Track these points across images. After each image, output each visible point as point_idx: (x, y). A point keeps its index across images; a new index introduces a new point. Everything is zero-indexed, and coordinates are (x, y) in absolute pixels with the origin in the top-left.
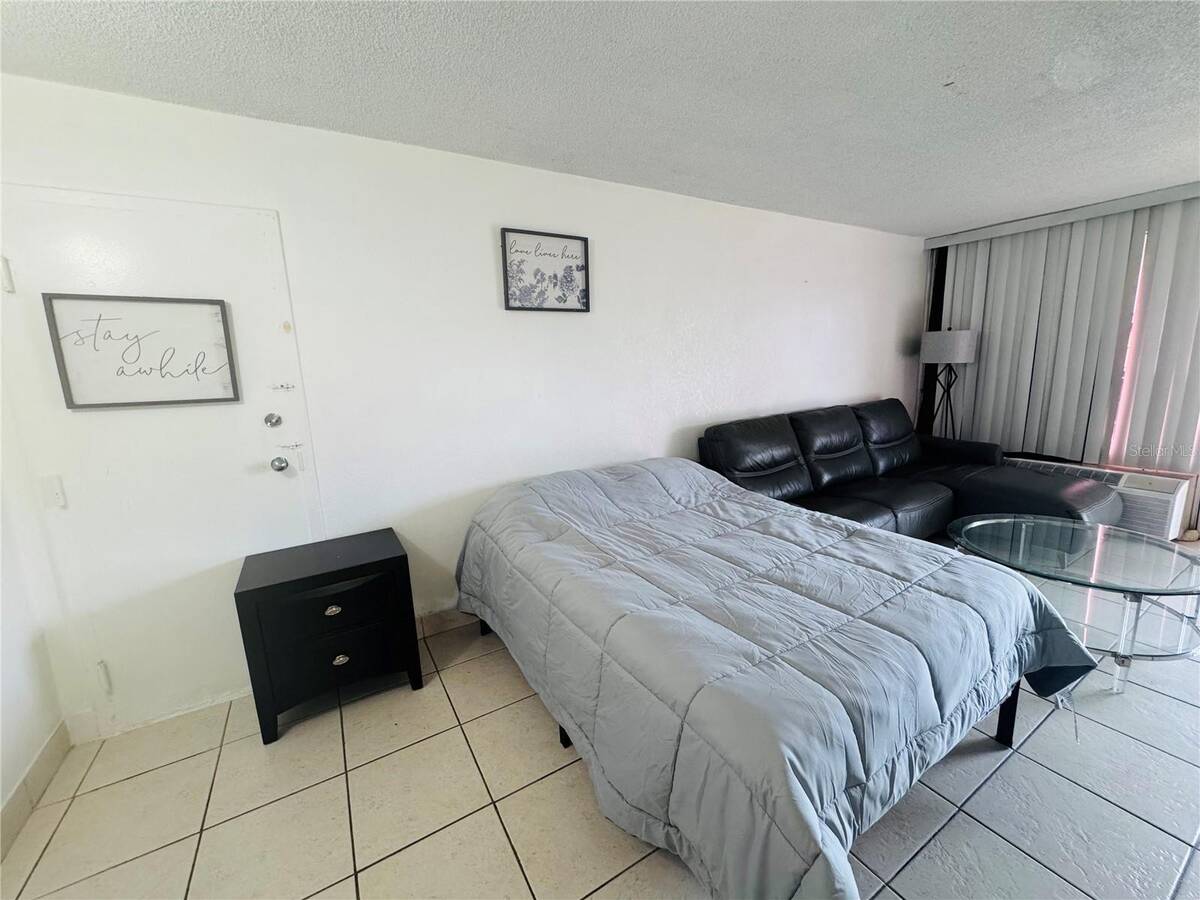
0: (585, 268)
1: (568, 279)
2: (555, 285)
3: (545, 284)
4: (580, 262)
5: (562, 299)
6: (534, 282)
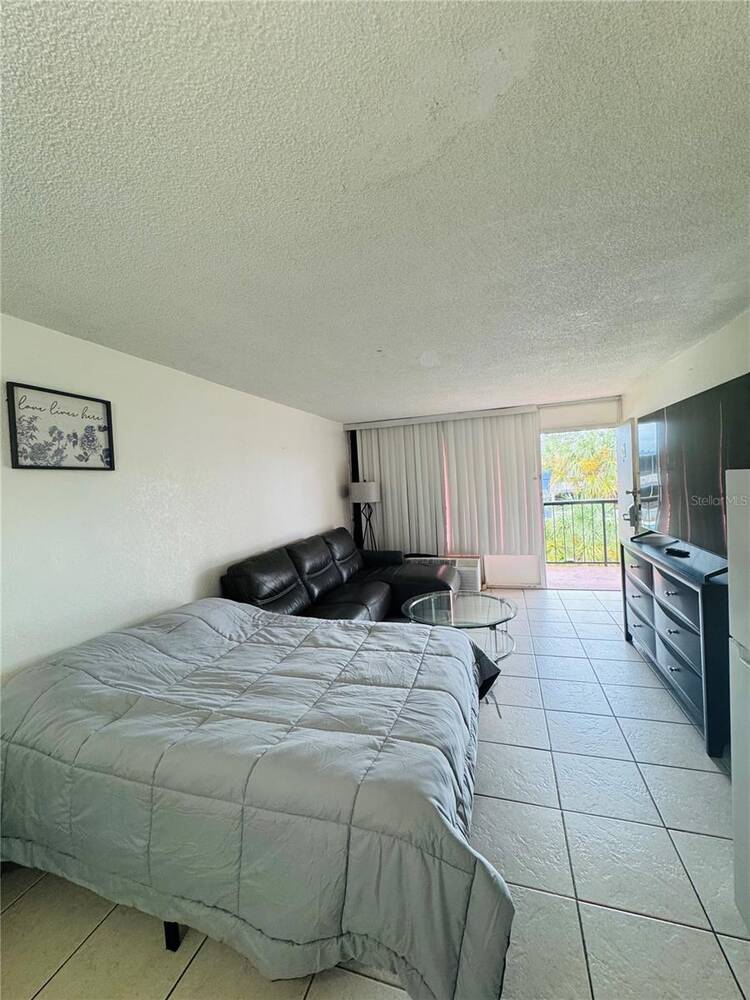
0: (108, 429)
1: (89, 438)
2: (75, 443)
3: (63, 442)
4: (103, 423)
5: (83, 458)
6: (50, 439)
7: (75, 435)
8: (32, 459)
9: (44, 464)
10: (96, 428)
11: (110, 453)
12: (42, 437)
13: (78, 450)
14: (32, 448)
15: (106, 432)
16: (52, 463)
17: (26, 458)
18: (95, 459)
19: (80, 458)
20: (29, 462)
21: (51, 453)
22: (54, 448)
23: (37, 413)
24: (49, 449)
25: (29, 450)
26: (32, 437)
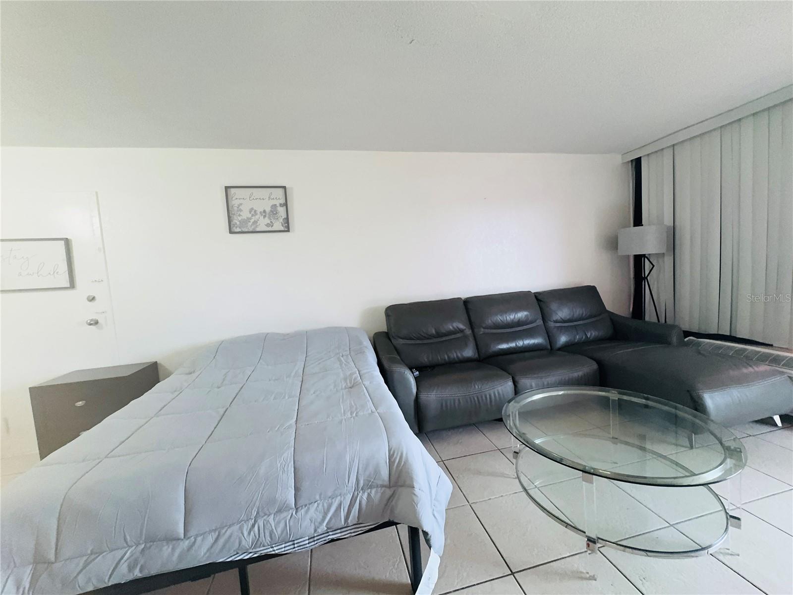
0: (286, 205)
1: (274, 212)
2: (265, 217)
3: (257, 217)
4: (283, 201)
5: (271, 224)
6: (250, 216)
7: (264, 211)
8: (240, 228)
9: (247, 230)
10: (278, 205)
11: (287, 220)
12: (245, 214)
13: (267, 221)
14: (240, 221)
15: (285, 207)
16: (251, 229)
17: (236, 228)
18: (278, 226)
19: (268, 225)
20: (238, 230)
21: (250, 224)
22: (252, 221)
23: (241, 202)
24: (249, 222)
25: (238, 223)
26: (240, 215)
